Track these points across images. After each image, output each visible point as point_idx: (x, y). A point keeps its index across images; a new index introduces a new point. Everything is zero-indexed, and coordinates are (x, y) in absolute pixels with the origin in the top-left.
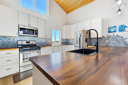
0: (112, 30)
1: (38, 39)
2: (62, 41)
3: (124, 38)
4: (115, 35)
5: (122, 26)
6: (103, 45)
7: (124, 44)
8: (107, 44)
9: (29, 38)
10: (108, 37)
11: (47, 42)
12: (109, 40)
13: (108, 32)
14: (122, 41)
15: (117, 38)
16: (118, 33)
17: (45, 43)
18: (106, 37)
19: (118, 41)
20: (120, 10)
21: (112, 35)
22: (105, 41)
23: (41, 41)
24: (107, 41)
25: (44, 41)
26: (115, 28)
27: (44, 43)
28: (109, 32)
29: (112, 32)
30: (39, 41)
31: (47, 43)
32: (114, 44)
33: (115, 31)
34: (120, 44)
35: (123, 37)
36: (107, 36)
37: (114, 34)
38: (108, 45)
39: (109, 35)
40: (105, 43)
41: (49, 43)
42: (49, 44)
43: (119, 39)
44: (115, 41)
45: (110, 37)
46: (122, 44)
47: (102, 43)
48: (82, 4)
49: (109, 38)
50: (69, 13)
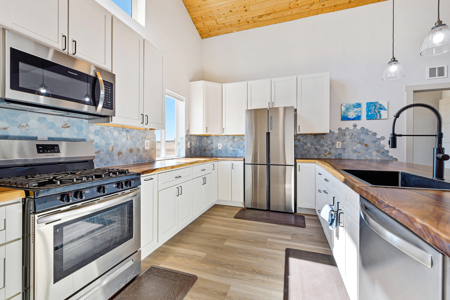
0: (352, 114)
1: (96, 133)
2: (186, 143)
3: (378, 136)
4: (359, 127)
5: (374, 104)
6: (329, 156)
7: (378, 151)
8: (339, 152)
9: (52, 126)
10: (342, 132)
11: (138, 145)
12: (343, 141)
13: (342, 120)
14: (373, 145)
15: (362, 136)
16: (364, 123)
17: (131, 151)
18: (337, 132)
19: (366, 145)
20: (394, 60)
21: (351, 128)
22: (334, 144)
23: (112, 142)
24: (338, 144)
25: (124, 139)
26: (358, 109)
27: (124, 151)
28: (345, 118)
29: (350, 119)
30: (103, 143)
31: (139, 150)
32: (355, 151)
33: (358, 118)
34: (370, 154)
35: (375, 134)
36: (340, 129)
37: (355, 126)
38: (340, 154)
39: (343, 128)
40: (333, 151)
41: (145, 151)
42: (144, 155)
43: (368, 140)
44: (359, 146)
45: (347, 133)
46: (375, 153)
47: (326, 151)
48: (264, 18)
49: (344, 135)
50: (210, 36)
